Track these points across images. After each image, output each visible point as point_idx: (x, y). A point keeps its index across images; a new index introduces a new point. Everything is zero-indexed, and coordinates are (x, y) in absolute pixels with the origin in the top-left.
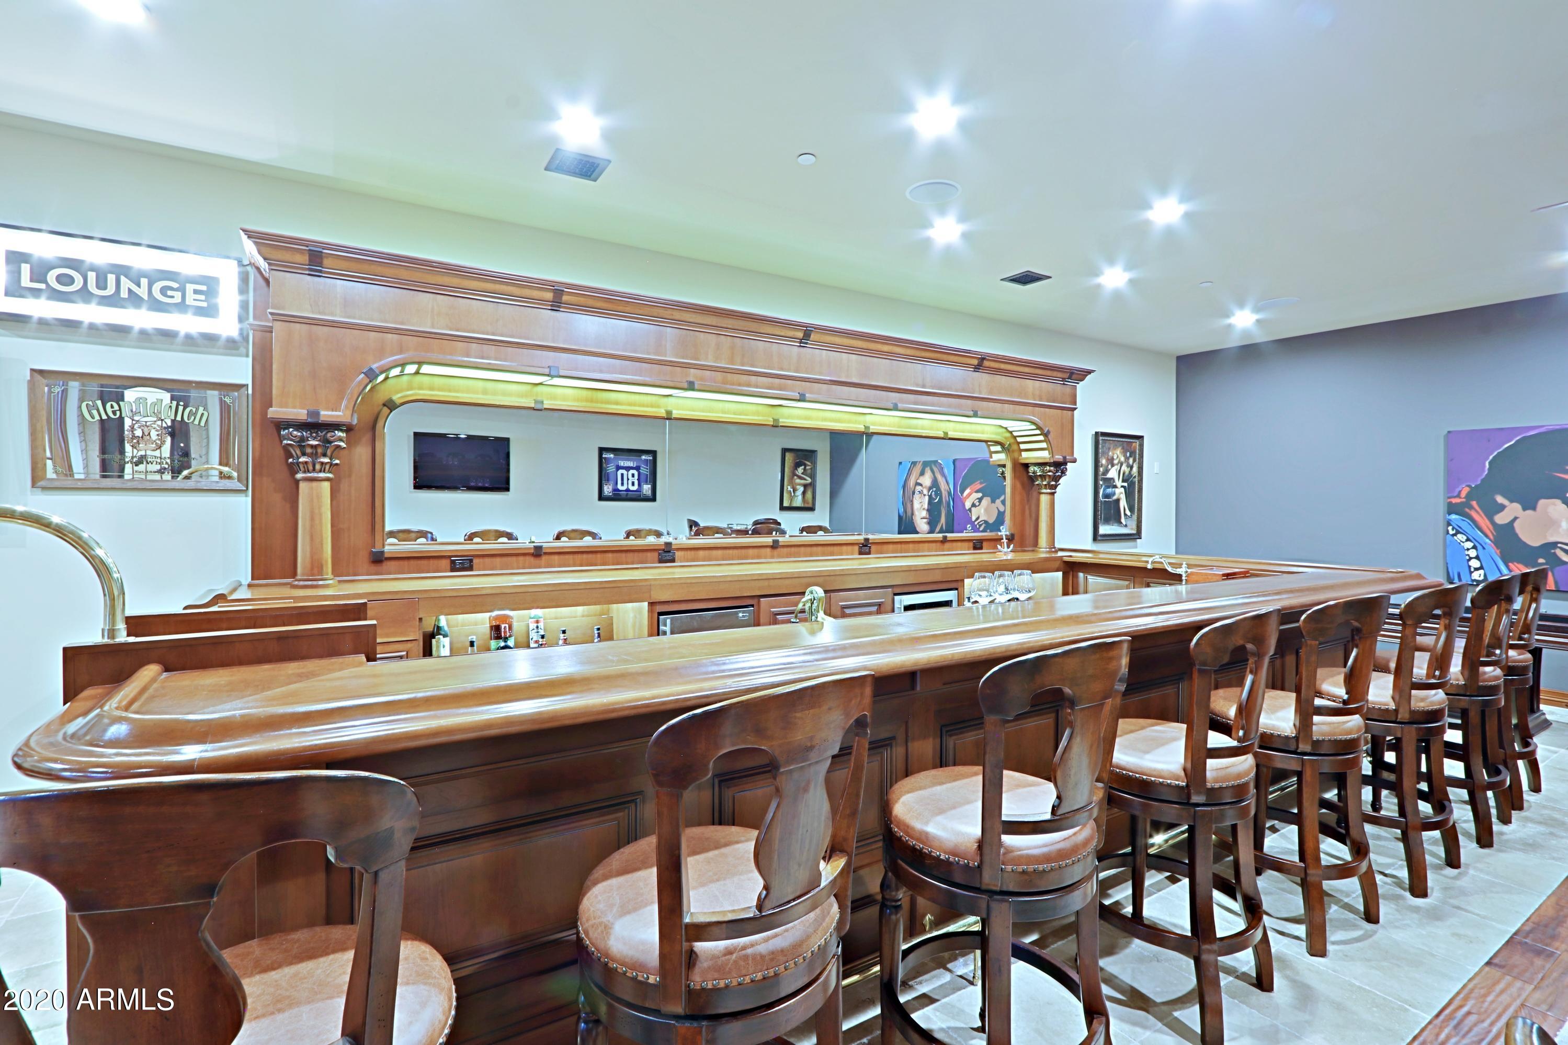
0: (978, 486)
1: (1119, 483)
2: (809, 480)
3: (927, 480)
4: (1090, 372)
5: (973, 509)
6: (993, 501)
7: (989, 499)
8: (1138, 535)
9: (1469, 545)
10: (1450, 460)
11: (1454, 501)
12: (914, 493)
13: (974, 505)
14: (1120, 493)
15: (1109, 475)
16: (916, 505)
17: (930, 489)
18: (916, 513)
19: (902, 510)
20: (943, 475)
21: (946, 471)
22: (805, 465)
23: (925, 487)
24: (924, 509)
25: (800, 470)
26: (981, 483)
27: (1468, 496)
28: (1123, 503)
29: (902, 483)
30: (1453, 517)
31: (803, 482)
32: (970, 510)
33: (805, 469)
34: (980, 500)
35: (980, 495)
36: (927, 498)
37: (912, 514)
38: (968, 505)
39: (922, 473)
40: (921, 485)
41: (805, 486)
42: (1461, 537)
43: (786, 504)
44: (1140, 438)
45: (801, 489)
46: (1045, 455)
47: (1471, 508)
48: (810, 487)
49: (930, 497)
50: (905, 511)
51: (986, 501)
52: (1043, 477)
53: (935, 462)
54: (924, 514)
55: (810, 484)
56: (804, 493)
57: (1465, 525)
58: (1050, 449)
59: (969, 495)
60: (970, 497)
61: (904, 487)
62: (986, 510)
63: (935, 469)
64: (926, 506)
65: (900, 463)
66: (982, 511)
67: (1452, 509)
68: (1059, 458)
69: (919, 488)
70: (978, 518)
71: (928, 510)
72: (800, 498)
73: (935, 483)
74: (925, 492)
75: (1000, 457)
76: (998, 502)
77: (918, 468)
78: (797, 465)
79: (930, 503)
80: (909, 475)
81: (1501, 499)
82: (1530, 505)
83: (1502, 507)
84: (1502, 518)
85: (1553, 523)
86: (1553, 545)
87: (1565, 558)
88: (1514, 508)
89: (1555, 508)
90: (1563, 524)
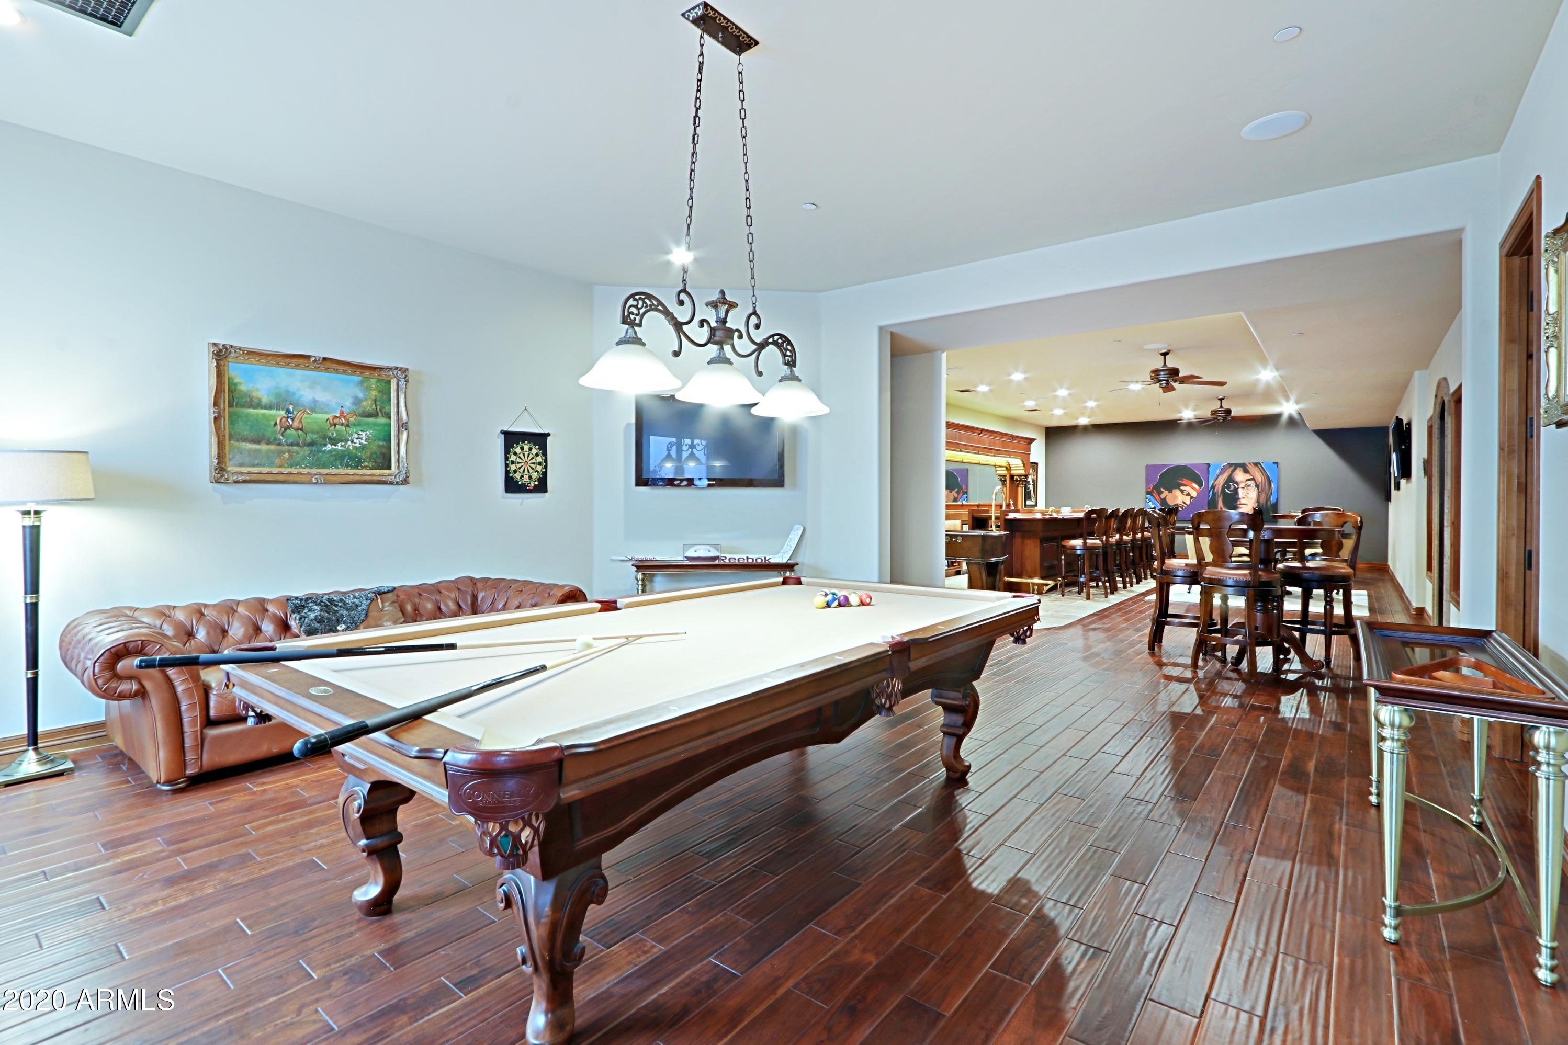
4: (1035, 439)
8: (1036, 505)
10: (1147, 476)
11: (1149, 490)
14: (1031, 487)
15: (1028, 480)
27: (1153, 488)
28: (1032, 492)
30: (1148, 496)
42: (1150, 503)
44: (1037, 464)
46: (1022, 472)
47: (1154, 492)
52: (1020, 481)
57: (1152, 499)
58: (1025, 469)
67: (1148, 493)
68: (1027, 473)
75: (1005, 472)
81: (1162, 489)
82: (1170, 491)
83: (1162, 492)
84: (1163, 496)
85: (1176, 498)
86: (1177, 505)
87: (1180, 509)
88: (1166, 493)
89: (1177, 492)
90: (1180, 498)
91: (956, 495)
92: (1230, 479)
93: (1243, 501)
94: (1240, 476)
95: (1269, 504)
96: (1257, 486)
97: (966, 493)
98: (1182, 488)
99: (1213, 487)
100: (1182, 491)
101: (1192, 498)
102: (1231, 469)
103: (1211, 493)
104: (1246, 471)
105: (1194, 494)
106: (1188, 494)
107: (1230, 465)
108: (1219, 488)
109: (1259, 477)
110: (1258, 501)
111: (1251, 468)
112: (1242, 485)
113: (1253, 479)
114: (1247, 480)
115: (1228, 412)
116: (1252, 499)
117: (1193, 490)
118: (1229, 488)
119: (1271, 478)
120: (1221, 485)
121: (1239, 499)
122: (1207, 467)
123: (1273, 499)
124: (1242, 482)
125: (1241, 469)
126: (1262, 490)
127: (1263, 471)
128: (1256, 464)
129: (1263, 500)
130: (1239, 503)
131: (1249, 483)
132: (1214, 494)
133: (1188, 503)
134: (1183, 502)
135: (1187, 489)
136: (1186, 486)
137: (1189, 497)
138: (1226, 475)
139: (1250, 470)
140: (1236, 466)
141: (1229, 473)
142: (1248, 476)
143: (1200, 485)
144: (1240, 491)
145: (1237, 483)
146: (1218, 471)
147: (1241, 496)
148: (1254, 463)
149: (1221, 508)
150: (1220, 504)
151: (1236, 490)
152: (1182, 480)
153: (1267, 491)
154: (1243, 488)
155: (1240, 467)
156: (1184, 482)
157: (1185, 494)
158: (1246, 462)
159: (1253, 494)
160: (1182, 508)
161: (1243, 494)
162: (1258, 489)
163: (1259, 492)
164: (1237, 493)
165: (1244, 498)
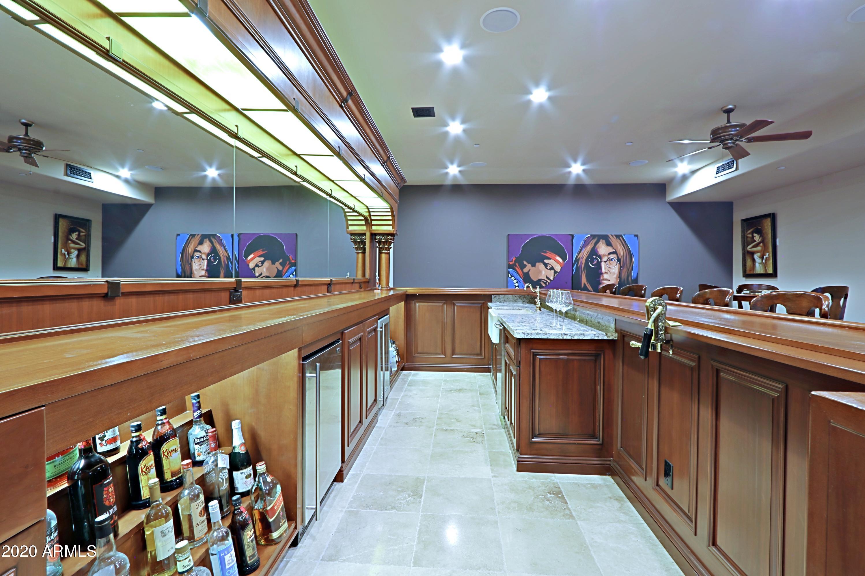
0: (261, 253)
2: (83, 245)
3: (206, 248)
5: (256, 269)
6: (273, 263)
7: (270, 261)
9: (515, 281)
10: (509, 246)
11: (511, 263)
12: (192, 257)
13: (257, 266)
17: (208, 255)
18: (195, 272)
20: (222, 244)
21: (224, 242)
22: (80, 232)
23: (204, 253)
24: (203, 269)
25: (74, 236)
26: (263, 251)
27: (515, 262)
29: (181, 249)
30: (511, 270)
31: (77, 246)
32: (254, 269)
33: (79, 235)
34: (263, 262)
35: (262, 259)
36: (206, 262)
37: (192, 273)
38: (251, 265)
39: (201, 243)
40: (200, 252)
41: (80, 250)
42: (513, 278)
43: (60, 264)
45: (76, 252)
47: (516, 266)
48: (85, 251)
49: (209, 261)
50: (184, 271)
51: (267, 264)
53: (214, 236)
54: (203, 273)
55: (84, 249)
56: (78, 256)
57: (515, 274)
58: (393, 225)
59: (252, 259)
60: (253, 260)
61: (182, 253)
62: (268, 269)
63: (213, 240)
64: (205, 267)
65: (178, 235)
66: (265, 269)
67: (510, 266)
69: (198, 254)
70: (260, 275)
72: (74, 260)
73: (213, 251)
74: (204, 257)
76: (277, 264)
77: (197, 239)
78: (71, 231)
79: (207, 265)
80: (188, 243)
81: (525, 263)
82: (534, 265)
83: (525, 266)
84: (525, 270)
85: (540, 272)
86: (540, 280)
87: (544, 285)
88: (529, 266)
89: (541, 266)
90: (543, 272)
91: (280, 268)
92: (594, 252)
93: (606, 276)
94: (603, 249)
95: (630, 279)
96: (619, 260)
97: (295, 265)
98: (546, 261)
99: (577, 260)
100: (546, 265)
101: (555, 272)
102: (594, 241)
103: (575, 267)
104: (609, 244)
105: (558, 268)
106: (552, 268)
107: (593, 236)
108: (582, 262)
109: (621, 251)
110: (620, 276)
111: (613, 240)
112: (605, 259)
113: (615, 253)
114: (610, 254)
116: (614, 273)
117: (556, 263)
118: (592, 262)
119: (632, 251)
120: (585, 258)
121: (602, 274)
122: (571, 237)
123: (634, 274)
124: (605, 255)
125: (604, 241)
126: (624, 264)
127: (624, 244)
128: (618, 237)
129: (624, 275)
130: (601, 278)
131: (612, 256)
132: (577, 269)
133: (552, 278)
134: (547, 277)
135: (551, 262)
136: (550, 259)
137: (553, 271)
138: (589, 248)
139: (613, 243)
140: (600, 237)
141: (593, 245)
142: (611, 250)
143: (564, 259)
144: (603, 264)
145: (600, 257)
146: (582, 243)
147: (603, 270)
148: (616, 235)
149: (585, 284)
150: (584, 280)
151: (599, 264)
152: (546, 252)
153: (628, 265)
154: (606, 262)
155: (603, 239)
156: (548, 255)
157: (548, 268)
158: (609, 234)
159: (615, 269)
160: (545, 283)
161: (605, 269)
162: (620, 263)
163: (621, 267)
164: (600, 268)
165: (606, 273)
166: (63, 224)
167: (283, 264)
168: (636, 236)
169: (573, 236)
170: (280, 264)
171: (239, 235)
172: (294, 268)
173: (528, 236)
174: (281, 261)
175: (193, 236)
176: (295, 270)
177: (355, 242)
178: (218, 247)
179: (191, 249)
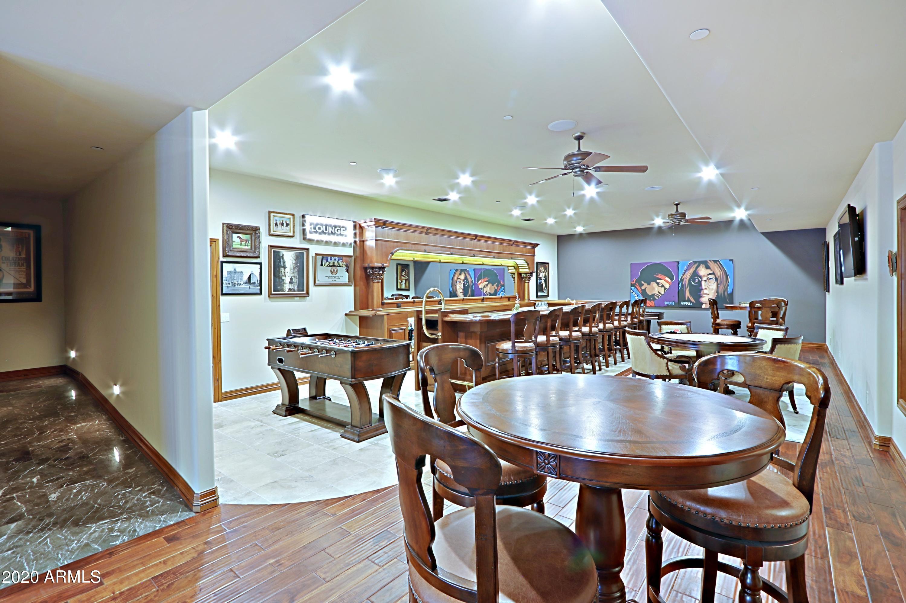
0: (486, 279)
1: (543, 278)
2: (407, 278)
3: (462, 277)
4: (539, 244)
5: (484, 289)
6: (493, 285)
9: (636, 295)
10: (631, 271)
11: (633, 283)
12: (456, 282)
13: (484, 287)
14: (543, 282)
15: (540, 276)
16: (458, 287)
17: (464, 280)
18: (458, 290)
19: (451, 289)
20: (470, 275)
21: (470, 273)
22: (405, 271)
23: (462, 280)
24: (461, 289)
25: (404, 273)
27: (636, 282)
28: (544, 285)
29: (451, 278)
30: (632, 288)
31: (405, 278)
32: (482, 289)
33: (405, 273)
34: (487, 285)
35: (487, 283)
36: (462, 284)
37: (456, 291)
38: (481, 287)
39: (460, 274)
40: (460, 279)
41: (406, 280)
42: (634, 293)
43: (399, 287)
45: (404, 281)
46: (527, 271)
47: (636, 285)
48: (407, 280)
49: (464, 284)
50: (453, 290)
51: (490, 285)
52: (527, 278)
53: (466, 270)
54: (461, 291)
55: (407, 279)
56: (405, 283)
57: (635, 290)
58: (529, 269)
59: (481, 283)
61: (452, 280)
62: (490, 289)
63: (466, 272)
64: (462, 287)
66: (488, 289)
67: (632, 285)
68: (531, 271)
69: (459, 280)
70: (486, 292)
71: (463, 289)
72: (404, 285)
73: (466, 278)
74: (462, 282)
76: (495, 285)
77: (458, 272)
78: (402, 271)
79: (464, 286)
80: (455, 274)
81: (643, 282)
82: (649, 284)
83: (643, 285)
84: (643, 288)
85: (654, 289)
86: (654, 294)
87: (657, 298)
88: (646, 285)
89: (654, 285)
90: (656, 289)
92: (695, 274)
93: (705, 291)
94: (703, 271)
95: (726, 293)
96: (716, 279)
98: (658, 281)
99: (682, 280)
100: (658, 284)
101: (665, 289)
102: (696, 265)
103: (680, 285)
104: (708, 267)
105: (667, 286)
106: (663, 286)
107: (695, 262)
108: (686, 281)
109: (718, 272)
110: (717, 292)
111: (712, 265)
112: (705, 278)
113: (713, 274)
114: (709, 274)
115: (683, 215)
116: (712, 289)
117: (666, 282)
118: (694, 281)
119: (728, 272)
120: (688, 278)
121: (702, 289)
122: (676, 264)
123: (729, 290)
124: (704, 276)
125: (704, 265)
126: (721, 282)
127: (721, 267)
128: (715, 261)
129: (721, 290)
130: (702, 293)
131: (710, 276)
132: (682, 286)
133: (663, 293)
134: (659, 292)
135: (662, 282)
136: (660, 279)
137: (663, 288)
138: (691, 271)
139: (711, 267)
140: (700, 263)
141: (694, 269)
142: (709, 271)
143: (672, 279)
144: (703, 283)
145: (701, 277)
146: (685, 267)
147: (703, 287)
148: (713, 261)
149: (688, 297)
150: (688, 294)
151: (700, 282)
152: (658, 275)
153: (725, 283)
154: (705, 281)
155: (703, 264)
156: (659, 277)
157: (660, 286)
158: (708, 260)
159: (713, 285)
160: (658, 297)
161: (705, 286)
162: (717, 281)
163: (718, 284)
164: (701, 285)
165: (706, 289)
166: (399, 267)
167: (497, 286)
168: (732, 260)
169: (678, 263)
170: (496, 285)
171: (474, 270)
172: (503, 288)
173: (644, 264)
174: (496, 284)
175: (457, 270)
176: (504, 289)
177: (512, 277)
178: (468, 276)
179: (456, 278)
